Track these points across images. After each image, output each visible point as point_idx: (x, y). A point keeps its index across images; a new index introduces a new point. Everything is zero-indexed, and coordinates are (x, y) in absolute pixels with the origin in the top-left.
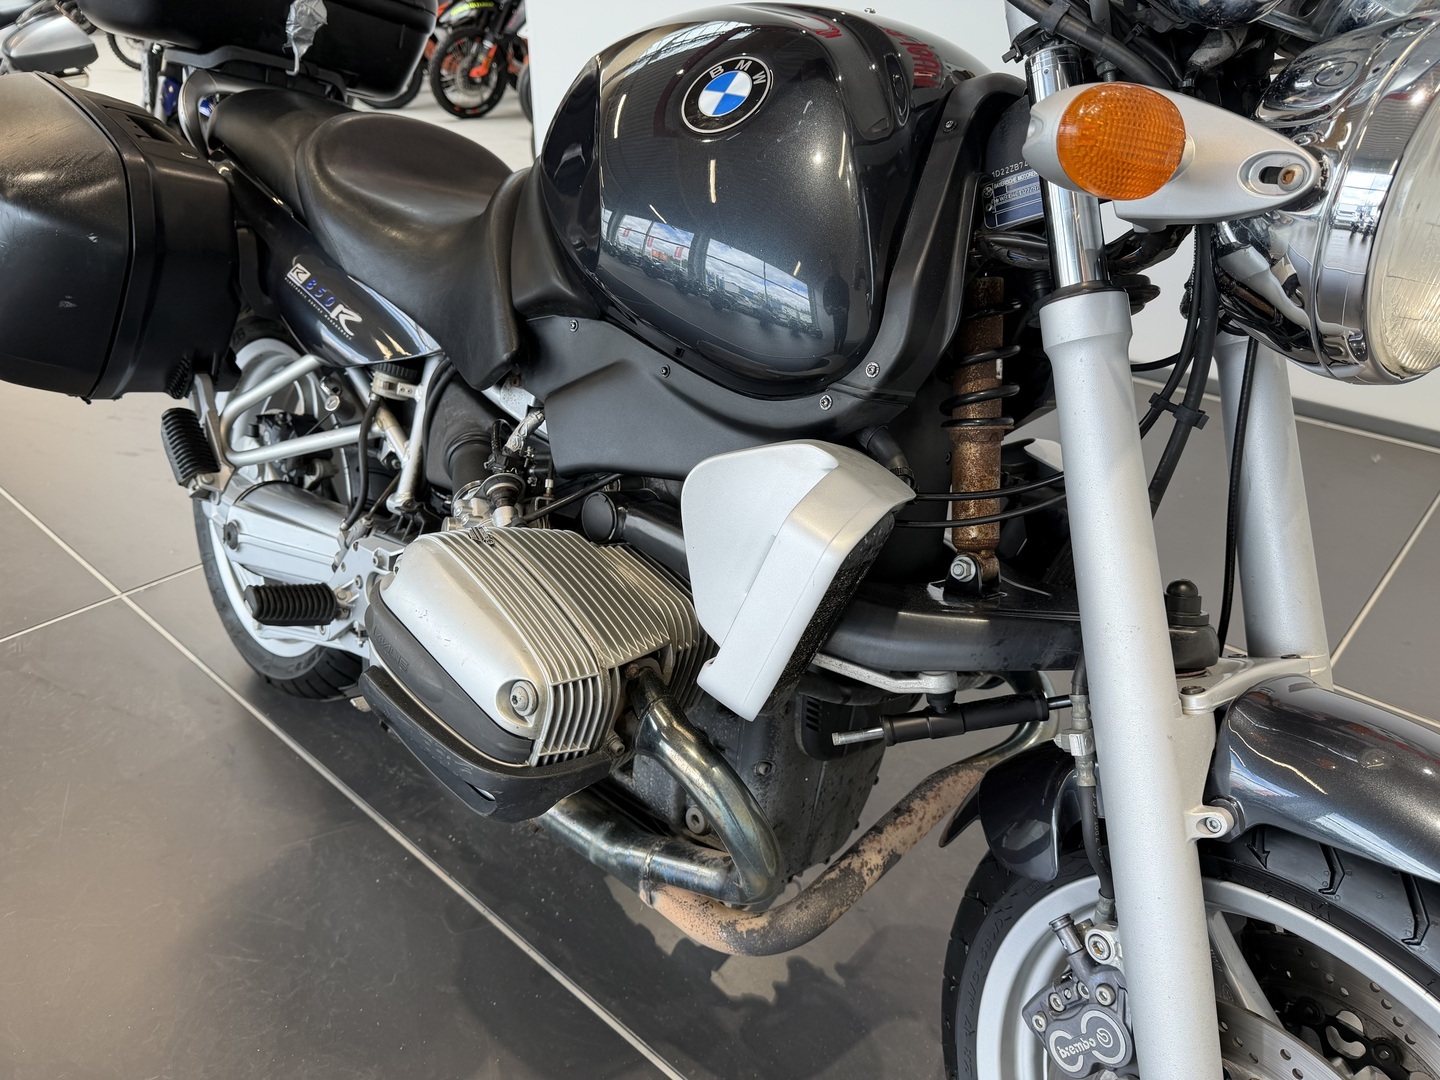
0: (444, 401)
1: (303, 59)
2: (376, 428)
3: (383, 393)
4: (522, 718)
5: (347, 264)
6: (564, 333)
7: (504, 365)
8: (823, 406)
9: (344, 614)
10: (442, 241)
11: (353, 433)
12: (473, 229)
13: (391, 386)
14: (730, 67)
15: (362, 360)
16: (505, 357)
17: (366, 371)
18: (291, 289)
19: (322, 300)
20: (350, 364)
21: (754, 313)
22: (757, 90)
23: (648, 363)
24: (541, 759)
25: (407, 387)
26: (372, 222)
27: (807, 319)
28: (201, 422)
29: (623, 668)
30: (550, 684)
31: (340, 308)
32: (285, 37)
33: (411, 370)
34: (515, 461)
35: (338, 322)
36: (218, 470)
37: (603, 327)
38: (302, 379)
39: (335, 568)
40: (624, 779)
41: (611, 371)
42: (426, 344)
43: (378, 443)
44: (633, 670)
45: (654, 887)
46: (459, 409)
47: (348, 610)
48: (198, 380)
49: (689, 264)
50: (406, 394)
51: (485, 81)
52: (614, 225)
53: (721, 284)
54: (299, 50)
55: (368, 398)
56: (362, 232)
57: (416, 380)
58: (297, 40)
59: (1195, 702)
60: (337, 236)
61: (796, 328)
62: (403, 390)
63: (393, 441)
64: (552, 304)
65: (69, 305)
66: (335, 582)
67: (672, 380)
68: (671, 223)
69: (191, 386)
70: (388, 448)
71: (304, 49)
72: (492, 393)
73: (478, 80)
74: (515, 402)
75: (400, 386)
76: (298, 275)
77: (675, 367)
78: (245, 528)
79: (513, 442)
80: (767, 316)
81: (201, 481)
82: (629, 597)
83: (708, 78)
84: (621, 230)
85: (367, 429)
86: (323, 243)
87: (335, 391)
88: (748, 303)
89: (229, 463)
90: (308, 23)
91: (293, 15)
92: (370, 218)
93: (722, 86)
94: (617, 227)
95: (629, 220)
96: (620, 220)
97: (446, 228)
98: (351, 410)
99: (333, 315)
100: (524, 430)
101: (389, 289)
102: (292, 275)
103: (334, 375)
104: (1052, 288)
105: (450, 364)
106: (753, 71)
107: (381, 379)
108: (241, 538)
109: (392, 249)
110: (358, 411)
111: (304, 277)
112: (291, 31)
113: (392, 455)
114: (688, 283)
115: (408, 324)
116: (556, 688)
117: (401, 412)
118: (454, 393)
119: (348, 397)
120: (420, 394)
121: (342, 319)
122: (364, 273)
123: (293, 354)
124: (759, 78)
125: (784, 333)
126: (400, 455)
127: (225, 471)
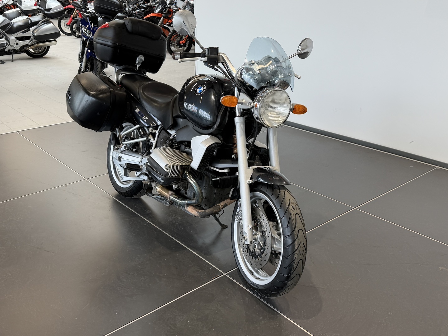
0: (161, 133)
1: (139, 67)
2: (149, 138)
3: (151, 131)
4: (167, 170)
5: (146, 109)
6: (180, 121)
7: (171, 126)
8: (211, 131)
9: (141, 170)
10: (163, 105)
11: (145, 139)
12: (168, 104)
13: (152, 130)
14: (201, 86)
15: (147, 126)
16: (171, 124)
17: (148, 128)
18: (136, 113)
19: (141, 115)
20: (145, 126)
21: (205, 119)
22: (204, 89)
23: (191, 125)
24: (170, 176)
25: (155, 130)
26: (152, 102)
27: (210, 120)
28: (117, 136)
29: (182, 166)
30: (171, 165)
31: (145, 116)
32: (136, 63)
33: (156, 128)
34: (171, 140)
35: (144, 119)
36: (120, 145)
37: (186, 120)
38: (133, 131)
39: (140, 162)
40: (186, 195)
41: (186, 126)
42: (159, 123)
43: (149, 140)
44: (184, 166)
45: (187, 206)
46: (164, 134)
47: (142, 169)
48: (117, 129)
49: (197, 112)
50: (155, 132)
51: (184, 45)
52: (187, 106)
53: (201, 116)
54: (138, 66)
55: (148, 132)
56: (149, 103)
57: (157, 130)
58: (138, 64)
59: (251, 168)
60: (145, 104)
61: (209, 121)
62: (154, 131)
63: (152, 140)
64: (178, 117)
65: (99, 114)
66: (140, 164)
67: (194, 128)
68: (195, 106)
69: (115, 130)
70: (151, 141)
71: (139, 65)
72: (169, 131)
73: (182, 45)
74: (173, 132)
75: (154, 130)
76: (137, 111)
77: (194, 126)
78: (123, 157)
79: (171, 138)
80: (206, 119)
81: (117, 146)
82: (185, 159)
83: (199, 87)
84: (188, 107)
85: (147, 138)
86: (143, 105)
87: (142, 131)
88: (204, 118)
89: (122, 144)
90: (140, 61)
91: (138, 59)
92: (151, 101)
93: (200, 89)
94: (188, 106)
95: (190, 105)
96: (188, 105)
97: (164, 103)
98: (145, 135)
99: (143, 118)
100: (173, 136)
101: (153, 114)
102: (136, 110)
103: (142, 128)
104: (236, 116)
105: (163, 126)
106: (204, 87)
107: (151, 129)
108: (121, 159)
109: (154, 107)
110: (146, 134)
111: (138, 111)
112: (137, 62)
113: (152, 143)
114: (197, 115)
115: (156, 119)
116: (172, 166)
117: (154, 135)
118: (163, 131)
119: (145, 132)
120: (157, 132)
121: (145, 118)
122: (149, 111)
123: (133, 125)
124: (204, 88)
125: (208, 121)
126: (153, 142)
127: (121, 145)
